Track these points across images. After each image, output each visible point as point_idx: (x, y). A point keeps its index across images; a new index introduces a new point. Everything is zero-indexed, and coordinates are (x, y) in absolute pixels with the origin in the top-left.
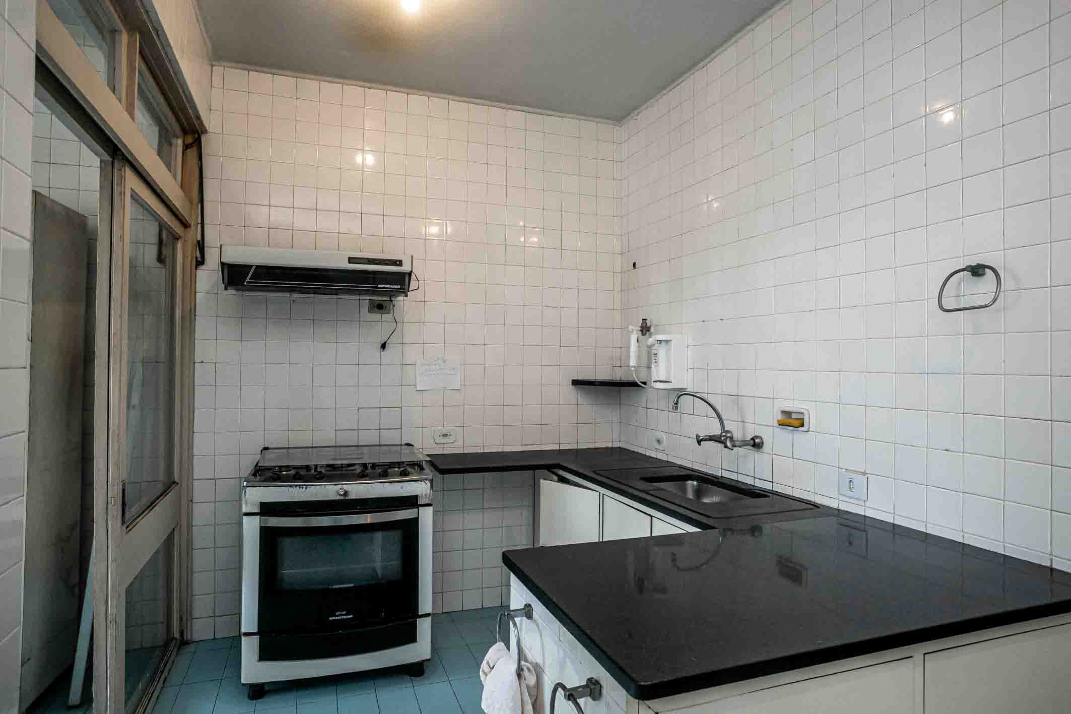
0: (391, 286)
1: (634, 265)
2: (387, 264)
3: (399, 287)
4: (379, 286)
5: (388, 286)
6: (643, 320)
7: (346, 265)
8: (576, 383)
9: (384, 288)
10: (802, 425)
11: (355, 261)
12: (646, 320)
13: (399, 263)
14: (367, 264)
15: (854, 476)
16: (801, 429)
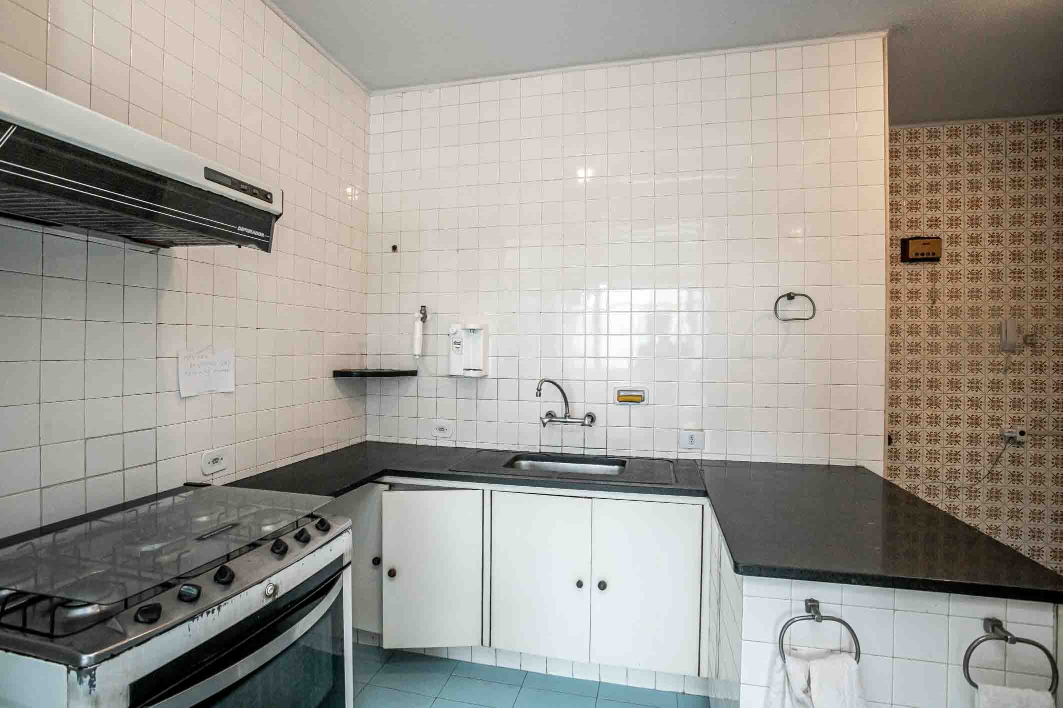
0: (254, 233)
1: (394, 248)
2: (254, 195)
3: (262, 235)
4: (240, 229)
5: (250, 231)
6: (422, 307)
7: (199, 181)
8: (337, 374)
9: (245, 233)
10: (643, 400)
11: (217, 178)
12: (425, 307)
13: (266, 196)
14: (230, 187)
15: (693, 433)
16: (643, 403)
